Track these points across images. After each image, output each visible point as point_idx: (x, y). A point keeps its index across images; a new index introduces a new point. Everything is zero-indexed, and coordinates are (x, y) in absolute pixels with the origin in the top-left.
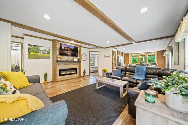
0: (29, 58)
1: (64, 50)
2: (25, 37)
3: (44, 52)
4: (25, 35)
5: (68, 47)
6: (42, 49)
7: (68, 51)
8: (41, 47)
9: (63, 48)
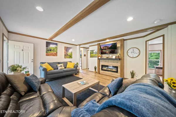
0: (90, 57)
1: (103, 49)
2: (90, 47)
3: (95, 53)
4: (89, 46)
5: (106, 46)
6: (94, 51)
7: (106, 49)
8: (94, 50)
9: (102, 48)
